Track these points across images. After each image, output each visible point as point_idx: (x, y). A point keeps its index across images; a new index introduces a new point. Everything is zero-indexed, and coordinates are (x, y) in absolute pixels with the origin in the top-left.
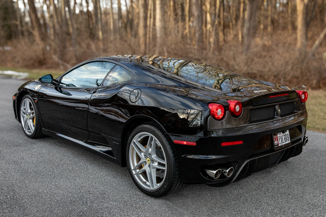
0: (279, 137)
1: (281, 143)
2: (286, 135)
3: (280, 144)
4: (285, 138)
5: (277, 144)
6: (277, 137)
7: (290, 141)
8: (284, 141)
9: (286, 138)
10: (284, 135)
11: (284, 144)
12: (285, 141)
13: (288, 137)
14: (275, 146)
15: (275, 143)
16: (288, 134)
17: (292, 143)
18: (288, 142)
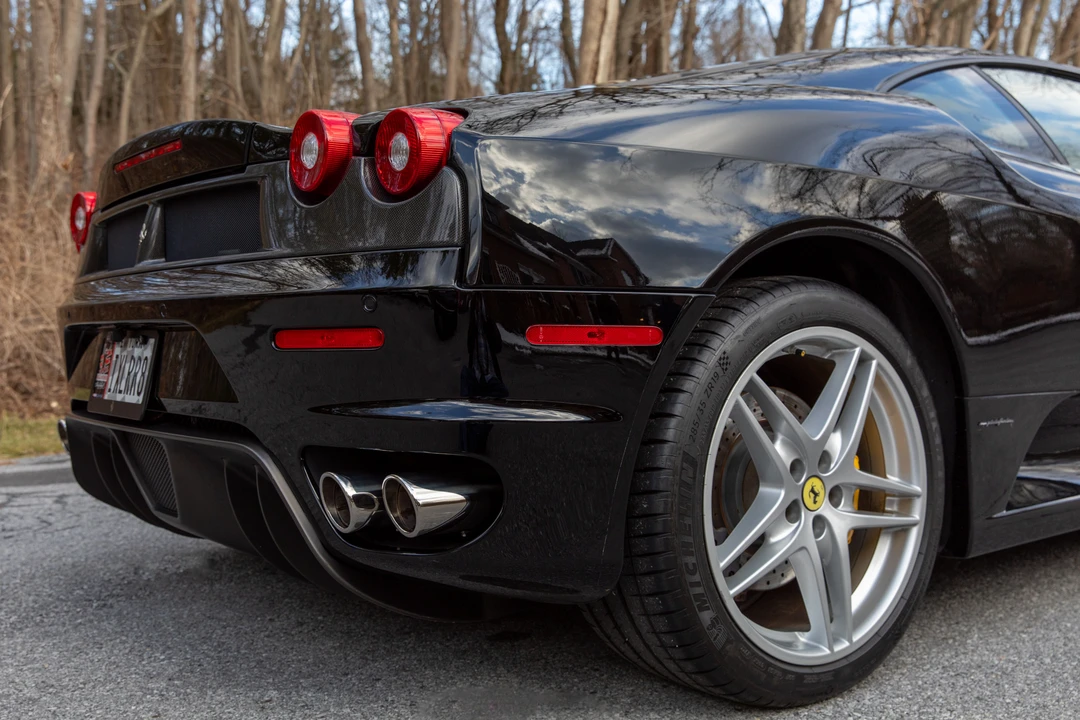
0: (117, 357)
1: (112, 388)
2: (140, 359)
3: (110, 390)
4: (129, 373)
5: (101, 386)
6: (111, 358)
7: (141, 399)
8: (123, 386)
9: (136, 374)
10: (133, 358)
11: (119, 398)
12: (127, 389)
13: (143, 374)
14: (94, 390)
15: (101, 377)
16: (146, 358)
17: (146, 412)
18: (134, 398)
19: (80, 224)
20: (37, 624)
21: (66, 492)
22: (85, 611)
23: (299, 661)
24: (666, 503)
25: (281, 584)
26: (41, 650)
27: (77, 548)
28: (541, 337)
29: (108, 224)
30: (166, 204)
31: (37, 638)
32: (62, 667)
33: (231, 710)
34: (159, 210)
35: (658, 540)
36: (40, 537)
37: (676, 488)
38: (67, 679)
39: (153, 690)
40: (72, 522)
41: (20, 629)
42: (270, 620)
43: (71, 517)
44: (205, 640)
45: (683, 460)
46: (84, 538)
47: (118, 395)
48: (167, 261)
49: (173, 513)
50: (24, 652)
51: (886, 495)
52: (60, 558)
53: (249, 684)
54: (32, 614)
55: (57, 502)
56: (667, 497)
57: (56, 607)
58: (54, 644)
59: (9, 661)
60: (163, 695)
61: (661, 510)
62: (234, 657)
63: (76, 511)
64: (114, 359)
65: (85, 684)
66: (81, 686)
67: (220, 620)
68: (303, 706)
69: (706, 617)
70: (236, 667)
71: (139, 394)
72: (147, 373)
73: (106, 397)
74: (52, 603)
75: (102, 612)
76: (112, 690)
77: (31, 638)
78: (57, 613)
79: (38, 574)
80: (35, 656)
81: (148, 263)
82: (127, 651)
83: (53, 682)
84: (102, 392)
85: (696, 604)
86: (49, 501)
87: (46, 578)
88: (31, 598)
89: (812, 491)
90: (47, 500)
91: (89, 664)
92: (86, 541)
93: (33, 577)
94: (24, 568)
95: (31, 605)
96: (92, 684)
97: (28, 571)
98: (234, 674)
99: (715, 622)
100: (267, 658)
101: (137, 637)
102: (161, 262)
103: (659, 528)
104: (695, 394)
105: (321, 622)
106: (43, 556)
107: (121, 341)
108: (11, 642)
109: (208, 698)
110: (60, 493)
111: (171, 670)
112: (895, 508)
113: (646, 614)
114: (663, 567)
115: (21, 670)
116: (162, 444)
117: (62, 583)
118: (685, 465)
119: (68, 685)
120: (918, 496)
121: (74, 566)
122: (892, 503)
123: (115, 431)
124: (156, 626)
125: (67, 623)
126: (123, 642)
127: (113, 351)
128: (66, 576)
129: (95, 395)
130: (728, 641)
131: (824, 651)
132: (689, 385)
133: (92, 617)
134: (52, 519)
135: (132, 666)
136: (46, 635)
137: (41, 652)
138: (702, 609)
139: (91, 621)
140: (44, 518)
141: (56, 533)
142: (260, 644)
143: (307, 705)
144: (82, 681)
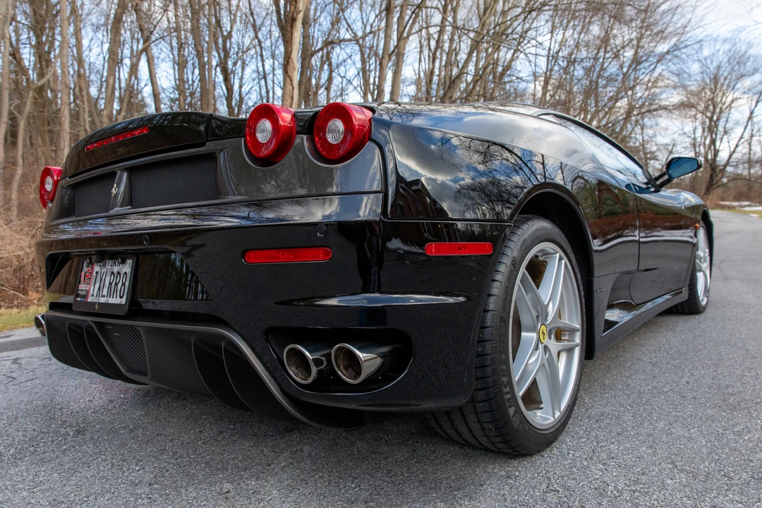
0: (97, 273)
1: (95, 294)
2: (119, 273)
3: (93, 295)
4: (110, 284)
5: (84, 293)
6: (91, 273)
7: (123, 301)
8: (105, 292)
9: (116, 284)
10: (113, 273)
11: (103, 300)
12: (109, 295)
13: (124, 284)
14: (78, 296)
15: (82, 287)
16: (125, 273)
17: (129, 309)
18: (118, 300)
19: (49, 187)
20: (32, 453)
21: (18, 356)
22: (66, 439)
23: (233, 458)
24: (493, 347)
25: (194, 406)
26: (43, 473)
27: (41, 394)
28: (433, 250)
29: (74, 187)
30: (132, 171)
31: (37, 464)
32: (65, 485)
33: (205, 503)
34: (125, 174)
35: (489, 369)
36: (11, 388)
37: (498, 338)
38: (73, 495)
39: (141, 495)
40: (31, 376)
41: (20, 459)
42: (200, 431)
43: (27, 373)
44: (163, 451)
45: (501, 321)
46: (43, 386)
47: (100, 298)
48: (133, 209)
49: (146, 374)
50: (31, 477)
51: (561, 331)
52: (32, 402)
53: (207, 481)
54: (26, 446)
55: (13, 363)
56: (493, 343)
57: (42, 439)
58: (52, 468)
59: (21, 486)
60: (150, 498)
61: (490, 352)
62: (187, 461)
63: (30, 368)
64: (94, 274)
65: (88, 497)
66: (85, 499)
67: (166, 436)
68: (253, 493)
69: (511, 411)
70: (193, 469)
71: (121, 297)
72: (127, 283)
73: (89, 300)
74: (38, 436)
75: (78, 439)
76: (111, 499)
77: (32, 465)
78: (45, 443)
79: (19, 415)
80: (41, 479)
81: (117, 210)
82: (110, 467)
83: (62, 499)
84: (85, 296)
85: (507, 404)
86: (8, 363)
87: (26, 418)
88: (20, 433)
89: (543, 332)
90: (6, 362)
91: (85, 480)
92: (47, 388)
93: (16, 418)
94: (6, 411)
95: (22, 439)
96: (93, 496)
97: (11, 414)
98: (194, 474)
99: (515, 412)
100: (211, 459)
101: (113, 455)
102: (127, 209)
103: (489, 362)
104: (503, 283)
105: (234, 429)
106: (18, 401)
107: (100, 262)
108: (17, 470)
109: (184, 495)
110: (14, 357)
111: (148, 477)
112: (567, 338)
113: (476, 413)
114: (491, 385)
115: (33, 492)
116: (140, 330)
117: (39, 420)
118: (502, 324)
119: (75, 500)
120: (578, 331)
121: (44, 407)
122: (565, 335)
123: (92, 321)
124: (123, 445)
125: (55, 449)
126: (105, 460)
127: (92, 269)
128: (41, 414)
129: (78, 299)
130: (520, 423)
131: (550, 419)
132: (499, 277)
133: (73, 443)
134: (15, 375)
135: (118, 478)
136: (43, 461)
137: (44, 476)
138: (510, 407)
139: (74, 447)
140: (9, 375)
141: (21, 384)
142: (201, 449)
143: (255, 492)
144: (84, 495)
